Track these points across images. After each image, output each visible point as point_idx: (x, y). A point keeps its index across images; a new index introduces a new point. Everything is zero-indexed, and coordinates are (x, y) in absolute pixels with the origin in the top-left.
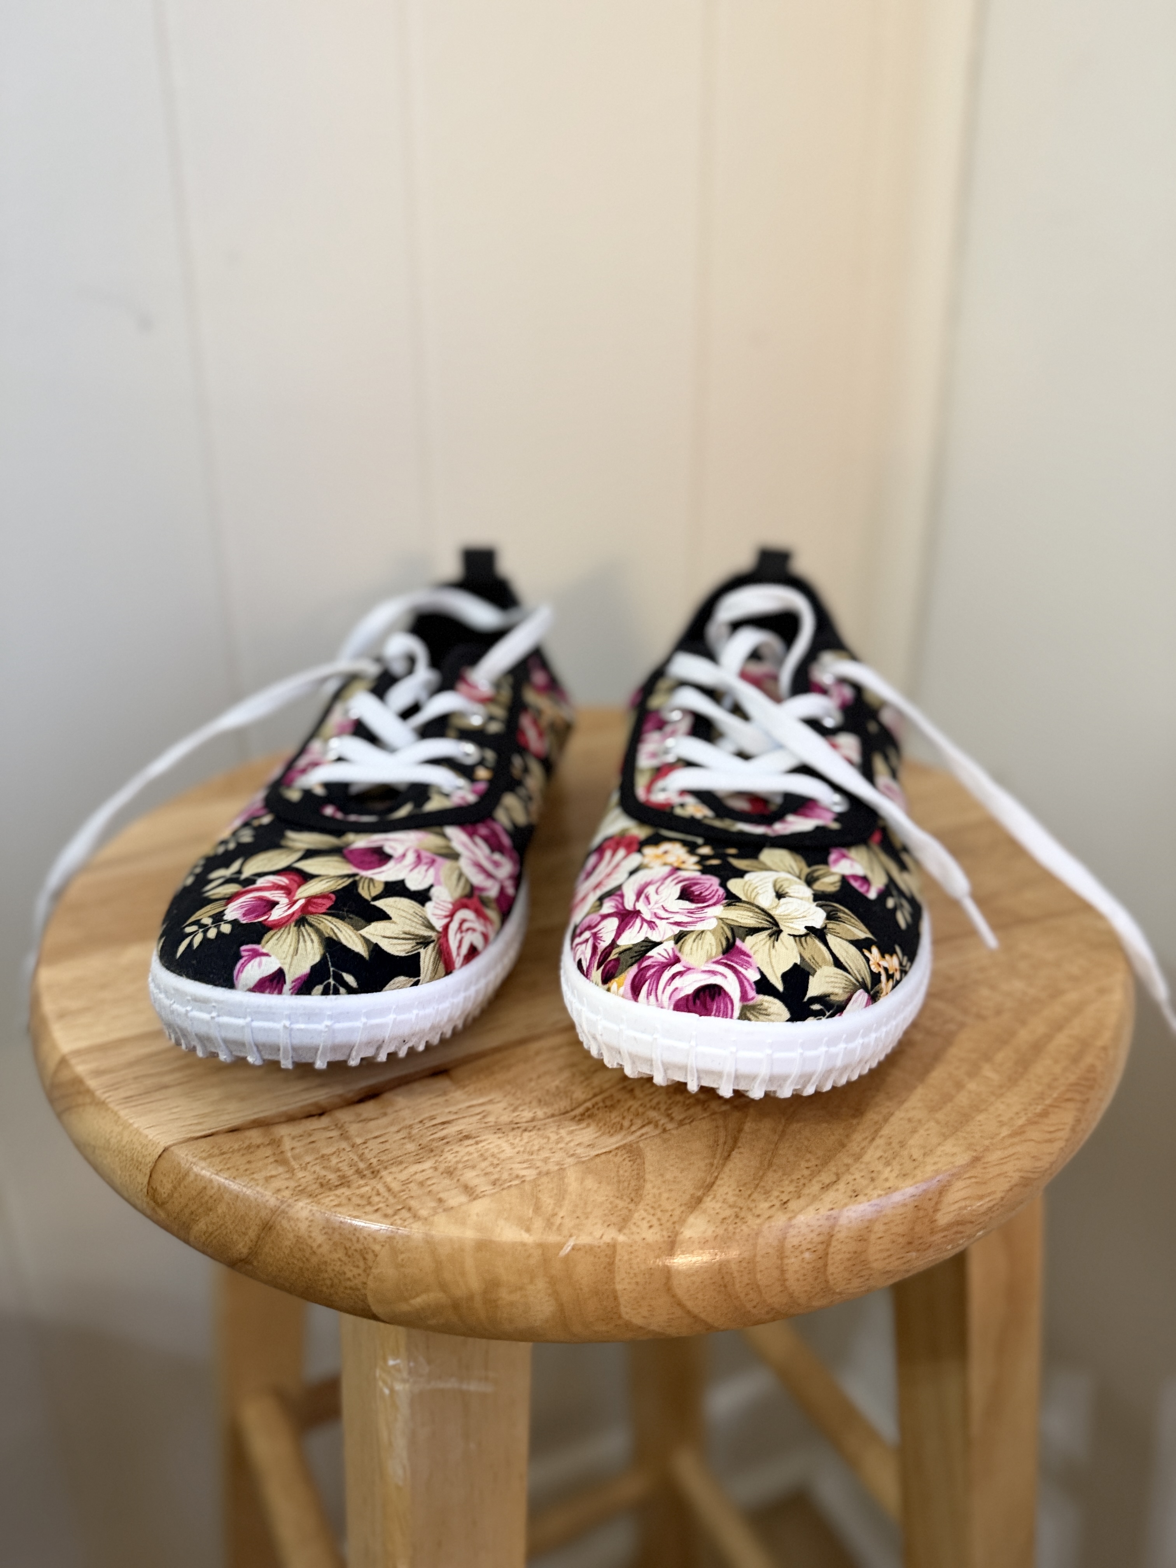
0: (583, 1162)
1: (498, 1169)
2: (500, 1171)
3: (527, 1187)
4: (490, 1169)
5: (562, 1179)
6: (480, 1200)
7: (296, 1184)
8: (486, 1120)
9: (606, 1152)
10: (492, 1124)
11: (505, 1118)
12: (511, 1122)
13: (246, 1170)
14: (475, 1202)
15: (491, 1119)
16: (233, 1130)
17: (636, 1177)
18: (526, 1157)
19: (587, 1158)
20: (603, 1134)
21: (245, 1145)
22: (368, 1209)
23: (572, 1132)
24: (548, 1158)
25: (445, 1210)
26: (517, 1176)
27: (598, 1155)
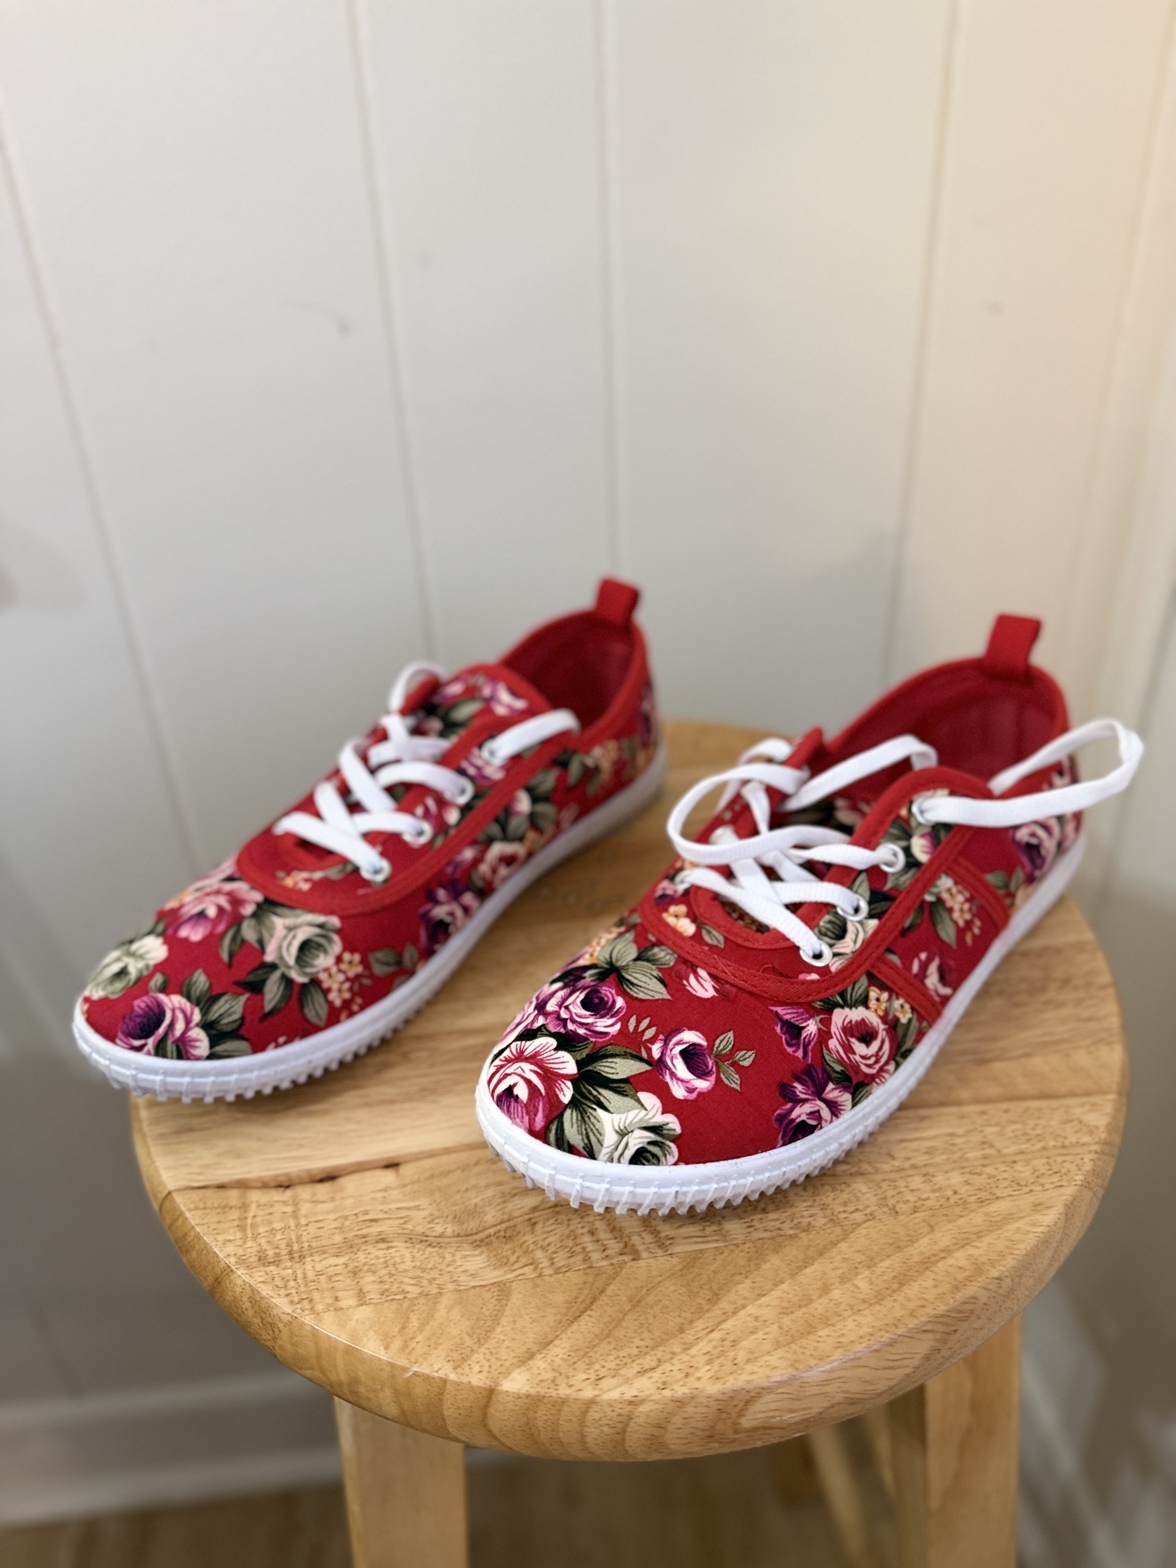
0: (460, 1291)
1: (392, 1280)
2: (392, 1282)
3: (406, 1304)
4: (386, 1278)
5: (435, 1303)
6: (365, 1306)
7: (243, 1253)
8: (405, 1226)
9: (481, 1286)
10: (408, 1231)
11: (420, 1229)
12: (423, 1234)
13: (214, 1229)
14: (361, 1307)
15: (409, 1226)
16: (221, 1187)
17: (492, 1318)
18: (419, 1273)
19: (463, 1288)
20: (488, 1266)
21: (223, 1204)
22: (283, 1292)
23: (464, 1257)
24: (434, 1279)
25: (336, 1309)
26: (403, 1292)
27: (474, 1287)
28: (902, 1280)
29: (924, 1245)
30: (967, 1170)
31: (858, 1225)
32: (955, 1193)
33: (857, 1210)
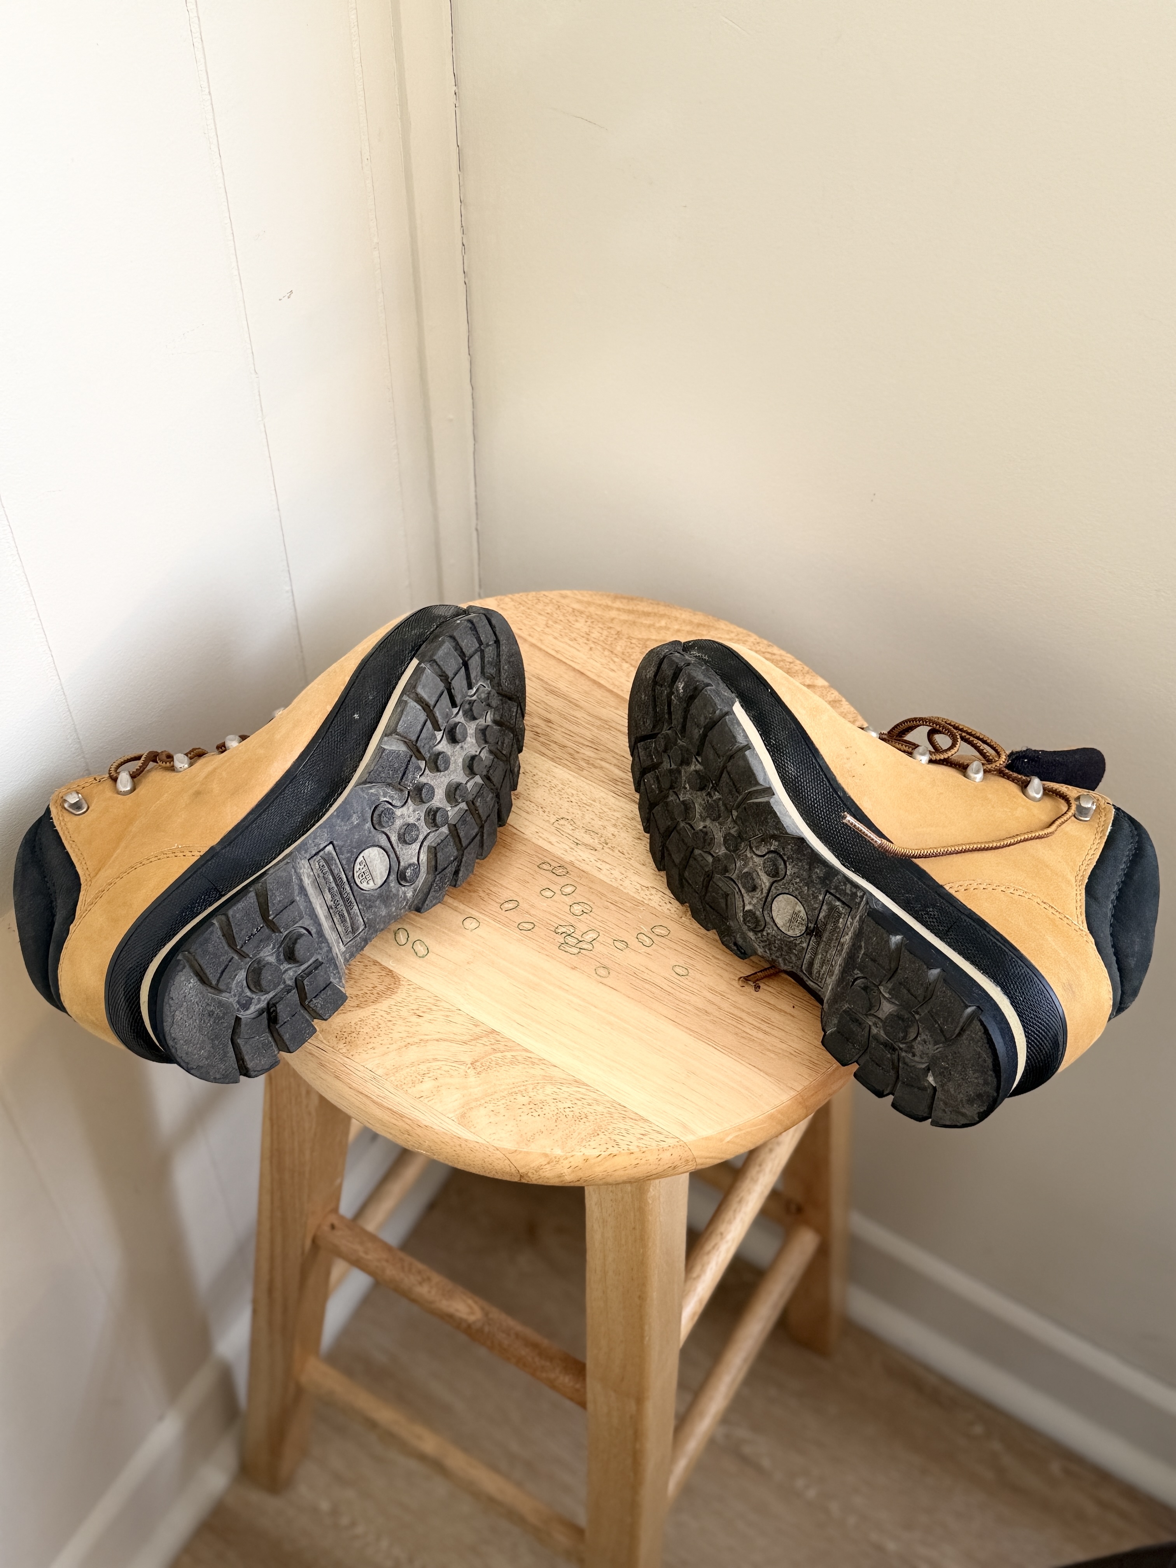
28: (647, 614)
29: (624, 617)
30: (570, 624)
31: (638, 639)
32: (586, 622)
33: (631, 643)
